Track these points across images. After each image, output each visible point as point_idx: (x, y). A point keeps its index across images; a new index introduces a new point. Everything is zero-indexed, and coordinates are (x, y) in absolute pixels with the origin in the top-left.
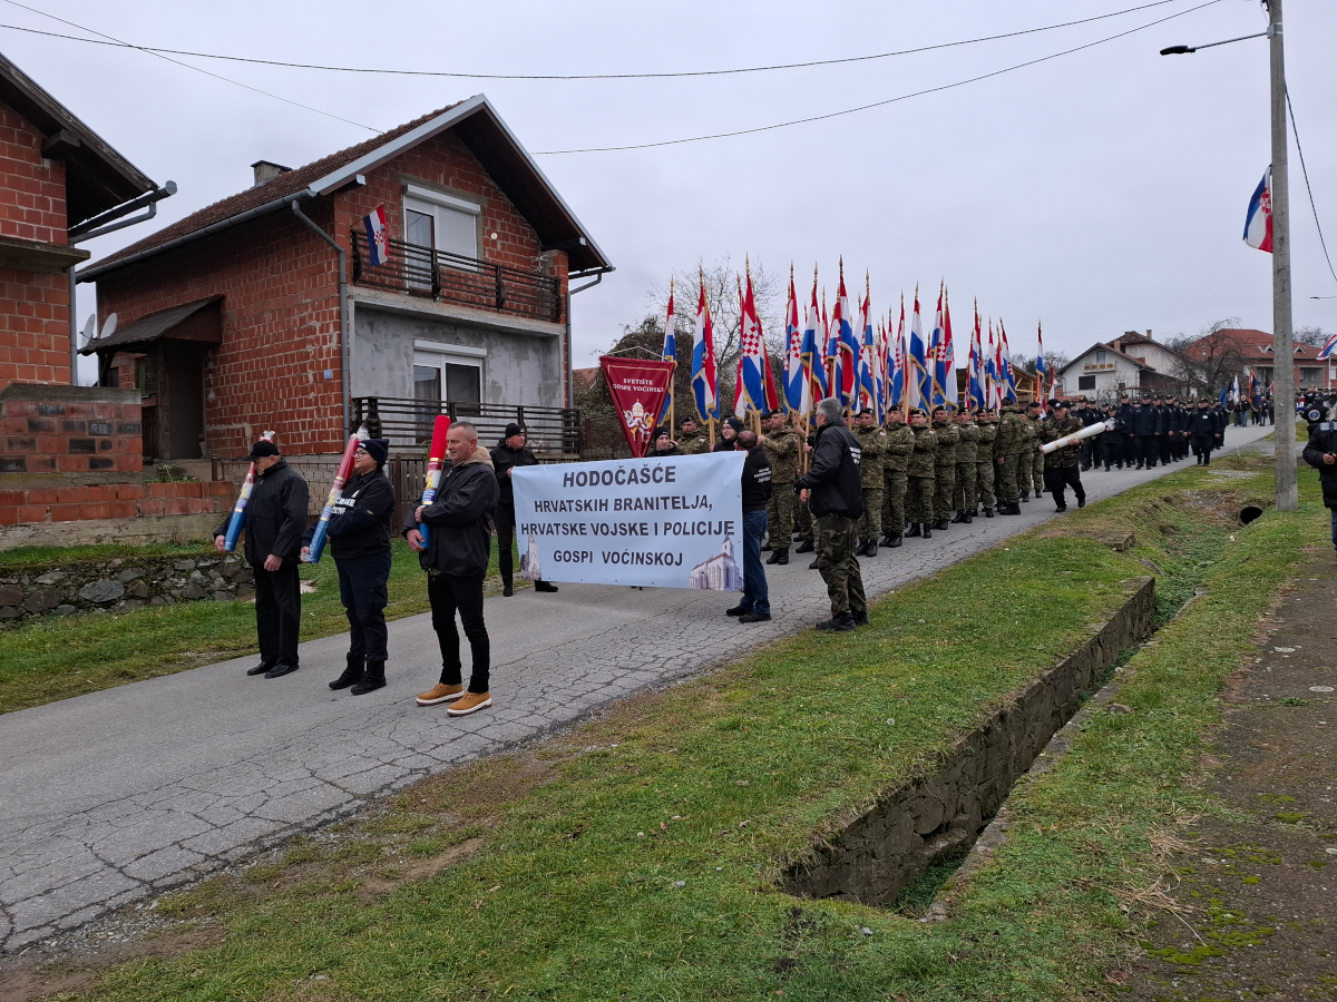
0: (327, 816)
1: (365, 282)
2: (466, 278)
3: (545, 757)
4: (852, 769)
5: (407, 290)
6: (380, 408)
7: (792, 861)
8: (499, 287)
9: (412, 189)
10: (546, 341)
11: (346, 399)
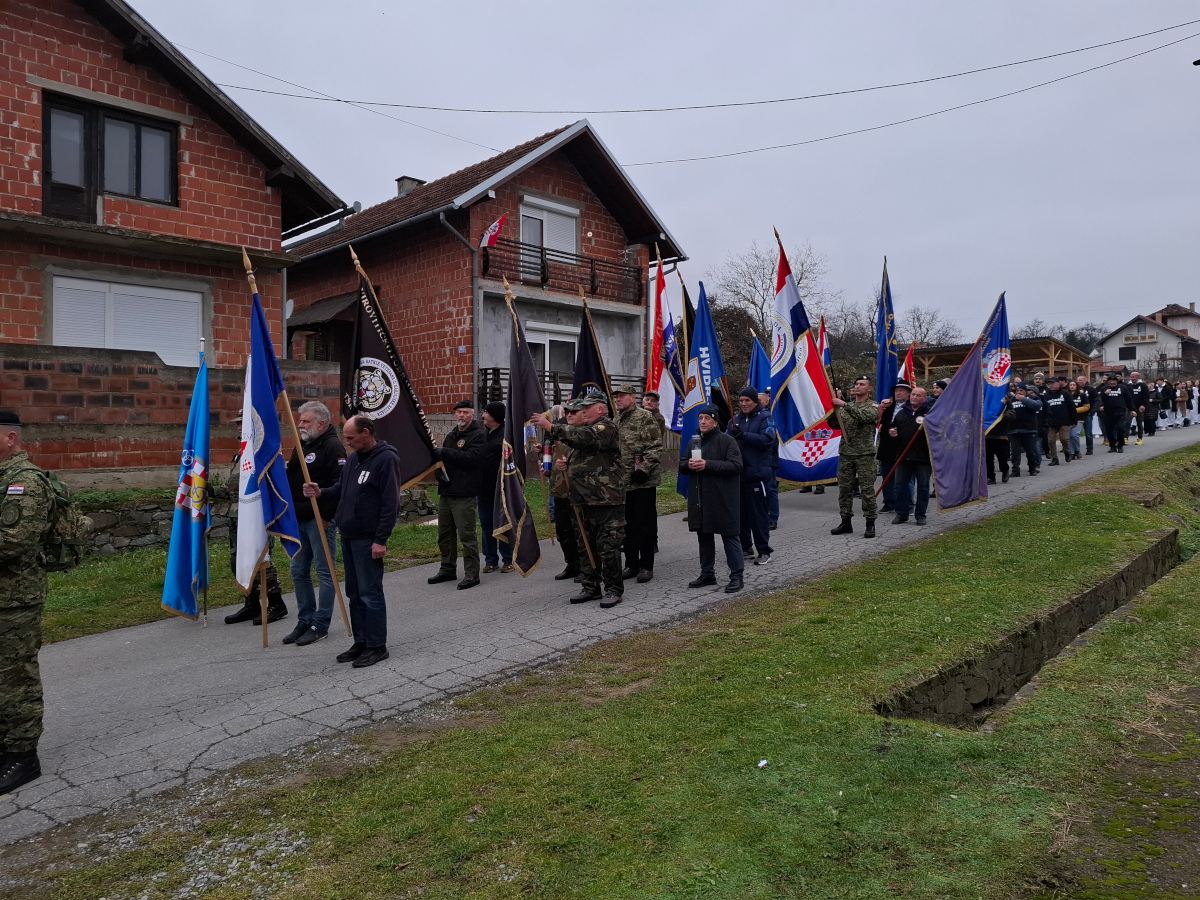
0: (540, 660)
1: (491, 275)
2: (567, 270)
3: (681, 634)
4: (919, 651)
5: (520, 281)
6: (501, 376)
7: (878, 701)
8: (593, 276)
9: (527, 198)
10: (629, 320)
11: (476, 369)
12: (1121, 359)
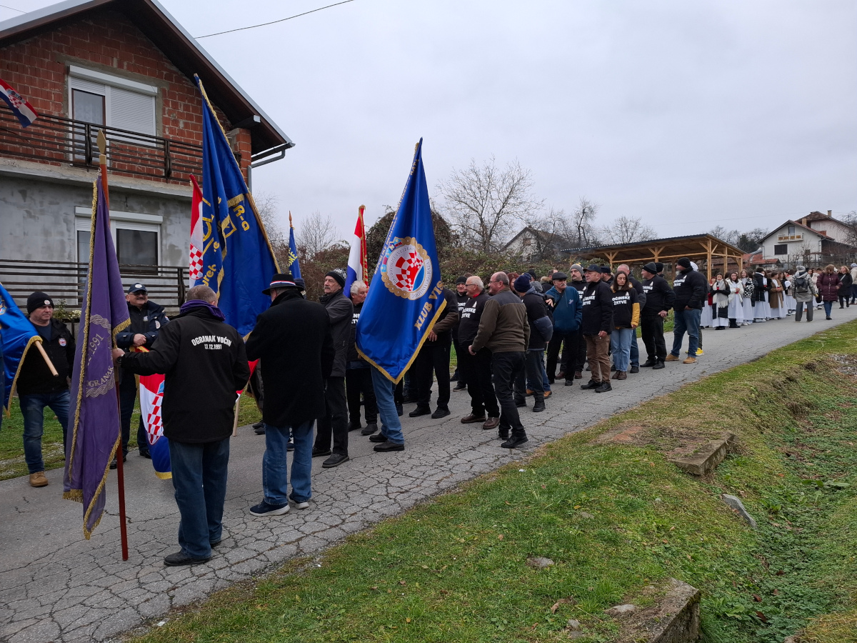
5: (70, 162)
8: (167, 159)
9: (74, 69)
12: (776, 254)
